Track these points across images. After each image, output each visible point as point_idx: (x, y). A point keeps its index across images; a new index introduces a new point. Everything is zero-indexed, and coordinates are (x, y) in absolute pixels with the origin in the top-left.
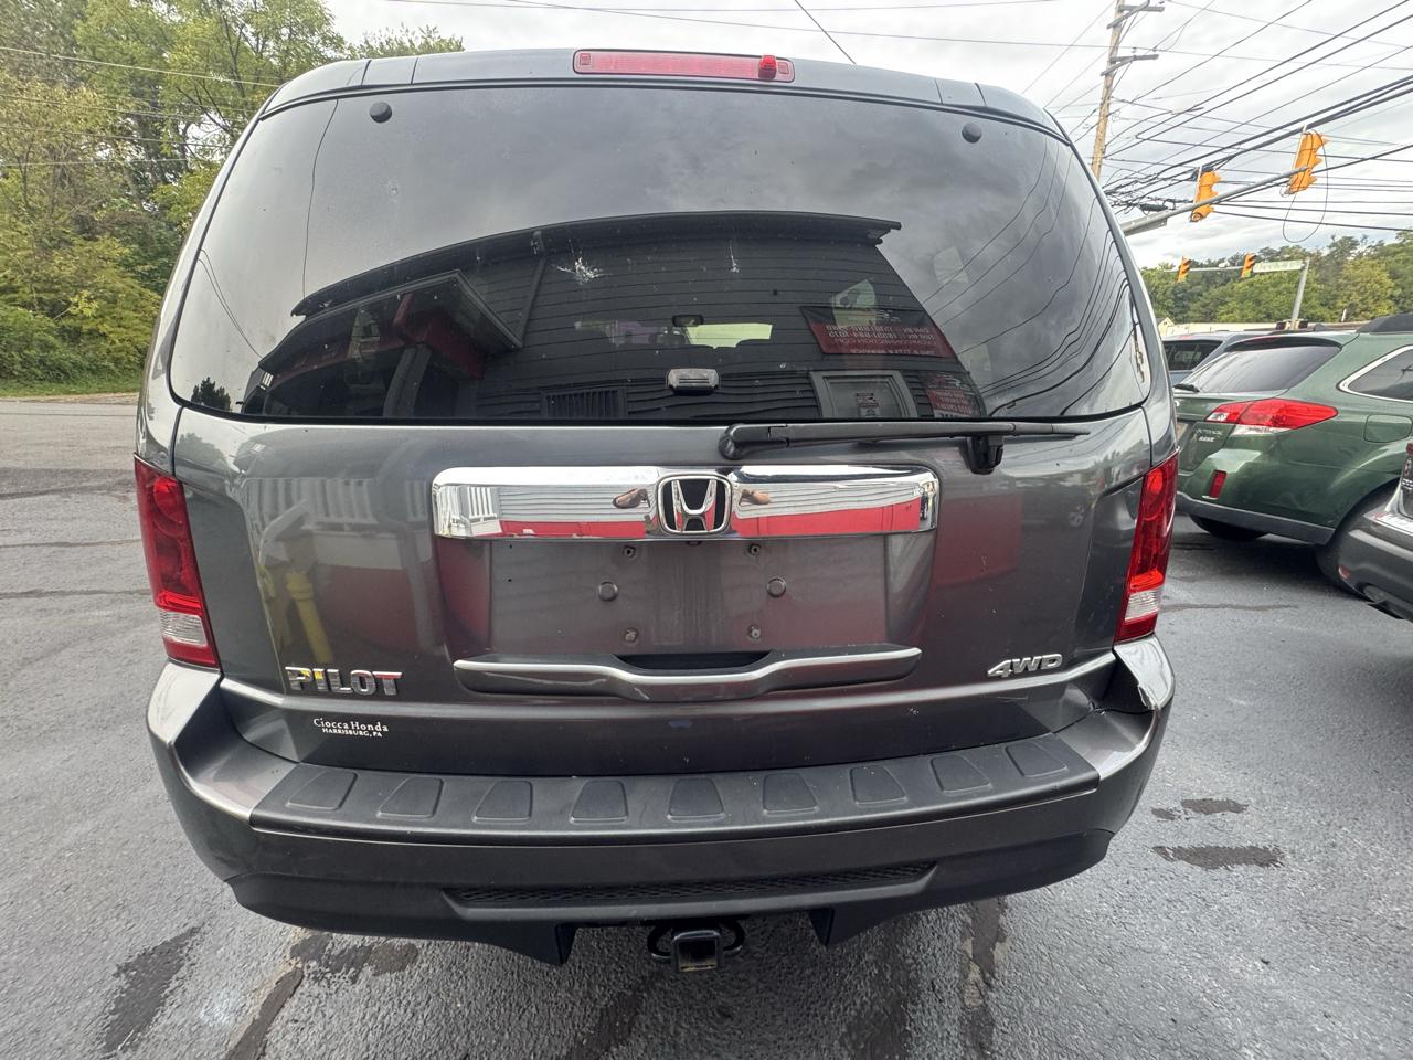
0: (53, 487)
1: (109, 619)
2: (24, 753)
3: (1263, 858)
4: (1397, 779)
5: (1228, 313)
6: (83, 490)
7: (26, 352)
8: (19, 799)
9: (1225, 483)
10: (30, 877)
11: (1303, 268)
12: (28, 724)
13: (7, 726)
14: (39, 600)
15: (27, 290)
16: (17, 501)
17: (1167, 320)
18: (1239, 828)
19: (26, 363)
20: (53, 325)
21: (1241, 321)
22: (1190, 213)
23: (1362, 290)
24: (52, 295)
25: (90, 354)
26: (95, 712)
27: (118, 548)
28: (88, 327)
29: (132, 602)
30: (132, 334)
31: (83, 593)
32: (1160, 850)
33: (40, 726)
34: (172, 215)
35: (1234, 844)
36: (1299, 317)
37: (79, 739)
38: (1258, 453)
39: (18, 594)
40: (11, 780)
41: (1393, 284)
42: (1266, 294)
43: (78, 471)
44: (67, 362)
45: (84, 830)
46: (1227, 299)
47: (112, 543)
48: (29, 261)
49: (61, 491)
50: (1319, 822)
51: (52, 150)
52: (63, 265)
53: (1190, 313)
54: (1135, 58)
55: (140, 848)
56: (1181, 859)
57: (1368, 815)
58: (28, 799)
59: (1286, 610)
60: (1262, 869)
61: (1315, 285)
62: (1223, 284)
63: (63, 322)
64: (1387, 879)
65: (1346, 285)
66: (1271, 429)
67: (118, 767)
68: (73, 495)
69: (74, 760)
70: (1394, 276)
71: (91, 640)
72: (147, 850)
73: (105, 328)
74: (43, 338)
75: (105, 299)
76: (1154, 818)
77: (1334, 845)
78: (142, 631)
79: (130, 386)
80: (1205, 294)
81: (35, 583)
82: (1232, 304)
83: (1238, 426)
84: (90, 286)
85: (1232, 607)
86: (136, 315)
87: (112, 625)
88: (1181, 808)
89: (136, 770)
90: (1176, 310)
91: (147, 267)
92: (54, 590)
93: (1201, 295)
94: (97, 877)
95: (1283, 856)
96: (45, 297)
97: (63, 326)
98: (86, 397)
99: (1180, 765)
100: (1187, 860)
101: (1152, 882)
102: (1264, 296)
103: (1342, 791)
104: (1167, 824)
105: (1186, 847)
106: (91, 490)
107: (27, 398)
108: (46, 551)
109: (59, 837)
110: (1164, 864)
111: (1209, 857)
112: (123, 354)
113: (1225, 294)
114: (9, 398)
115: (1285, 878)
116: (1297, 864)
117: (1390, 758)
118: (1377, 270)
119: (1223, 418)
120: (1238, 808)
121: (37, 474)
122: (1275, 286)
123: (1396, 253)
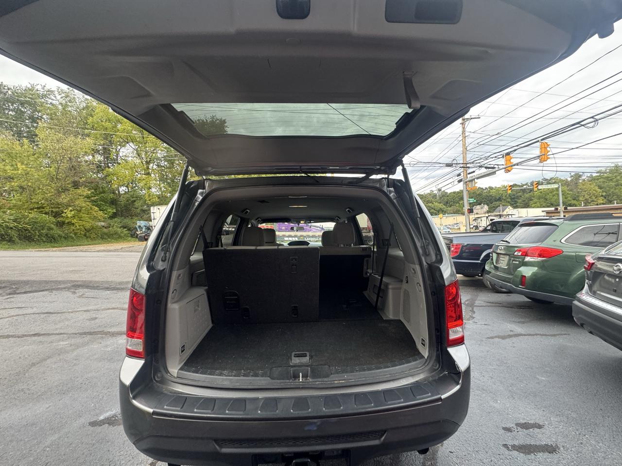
0: (46, 288)
1: (67, 345)
2: (31, 405)
3: (551, 449)
4: (611, 413)
5: (534, 203)
6: (58, 289)
7: (42, 231)
8: (28, 425)
9: (526, 280)
10: (32, 459)
11: (559, 187)
12: (32, 392)
13: (24, 393)
14: (39, 338)
15: (48, 208)
16: (31, 294)
17: (509, 207)
18: (540, 436)
19: (40, 235)
20: (54, 220)
21: (540, 207)
22: (504, 170)
23: (589, 193)
24: (57, 209)
25: (66, 231)
26: (59, 386)
27: (72, 314)
28: (68, 221)
29: (76, 337)
30: (84, 223)
31: (58, 334)
32: (505, 446)
33: (37, 393)
34: (109, 179)
35: (538, 443)
36: (563, 205)
37: (53, 399)
38: (536, 268)
39: (30, 335)
40: (25, 416)
41: (601, 191)
42: (548, 196)
43: (57, 281)
44: (56, 235)
45: (54, 439)
46: (533, 198)
47: (69, 312)
48: (52, 197)
49: (49, 290)
50: (575, 433)
51: (70, 158)
52: (64, 199)
53: (518, 204)
54: (471, 118)
55: (77, 446)
56: (514, 450)
57: (597, 430)
58: (33, 424)
59: (565, 336)
60: (550, 454)
61: (568, 192)
62: (530, 192)
63: (59, 219)
64: (605, 459)
65: (581, 192)
66: (539, 258)
67: (69, 411)
68: (54, 292)
69: (51, 408)
70: (600, 188)
71: (59, 354)
72: (79, 447)
73: (74, 221)
74: (49, 225)
75: (77, 210)
76: (503, 431)
77: (581, 443)
78: (80, 351)
79: (79, 244)
80: (523, 196)
81: (37, 330)
82: (535, 200)
83: (526, 257)
84: (73, 205)
85: (541, 335)
86: (88, 216)
87: (68, 348)
88: (515, 427)
89: (76, 412)
90: (512, 203)
91: (95, 198)
92: (45, 333)
93: (521, 197)
94: (60, 459)
95: (559, 449)
96: (54, 210)
97: (58, 221)
98: (61, 248)
99: (515, 407)
100: (517, 450)
101: (502, 461)
102: (548, 197)
103: (586, 418)
104: (509, 434)
105: (517, 444)
106: (61, 289)
107: (37, 250)
108: (43, 316)
109: (44, 442)
110: (507, 452)
111: (527, 449)
112: (79, 231)
113: (531, 196)
114: (30, 250)
115: (560, 459)
116: (565, 452)
117: (607, 403)
118: (592, 186)
119: (520, 254)
120: (540, 427)
121: (40, 282)
122: (551, 193)
123: (598, 179)
